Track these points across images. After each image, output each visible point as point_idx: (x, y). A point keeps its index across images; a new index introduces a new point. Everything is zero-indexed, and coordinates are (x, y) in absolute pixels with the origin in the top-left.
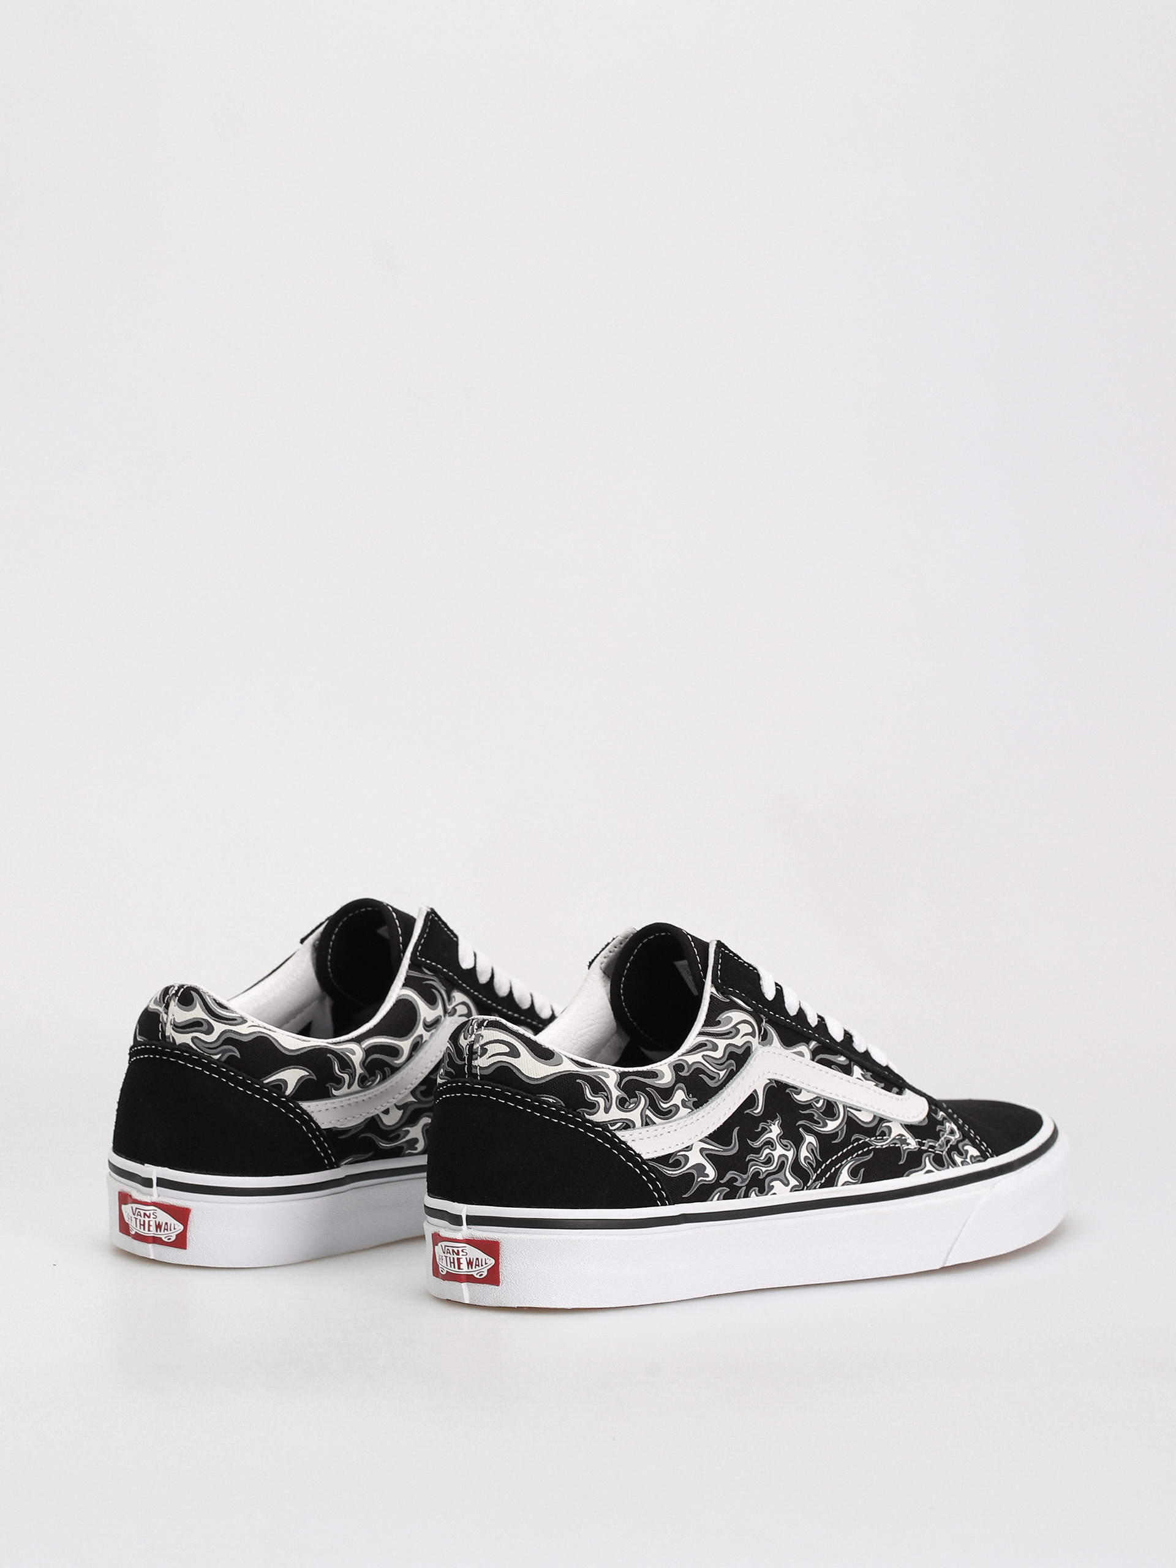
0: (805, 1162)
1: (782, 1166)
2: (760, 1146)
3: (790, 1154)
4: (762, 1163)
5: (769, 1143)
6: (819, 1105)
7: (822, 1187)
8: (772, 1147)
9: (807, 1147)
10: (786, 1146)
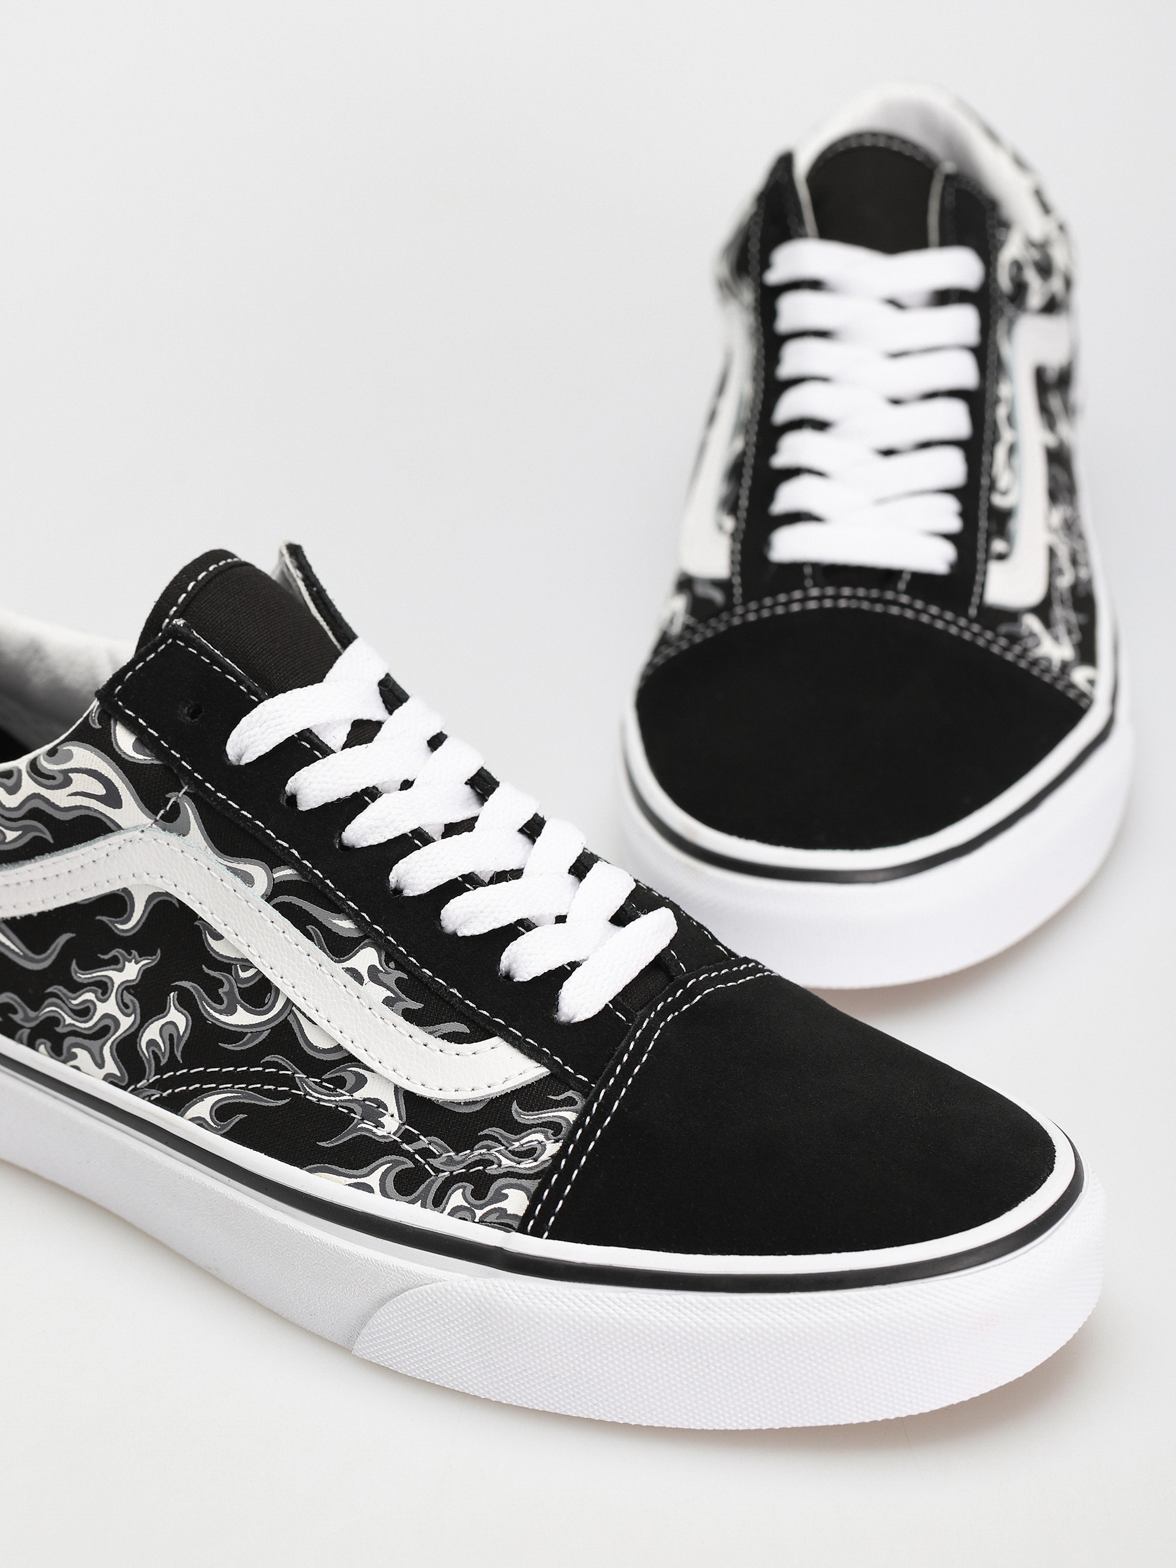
0: (147, 1049)
1: (102, 1032)
2: (86, 982)
3: (126, 1023)
4: (71, 1010)
5: (103, 988)
6: (243, 975)
7: (157, 1102)
8: (103, 994)
9: (163, 1026)
10: (127, 1006)
